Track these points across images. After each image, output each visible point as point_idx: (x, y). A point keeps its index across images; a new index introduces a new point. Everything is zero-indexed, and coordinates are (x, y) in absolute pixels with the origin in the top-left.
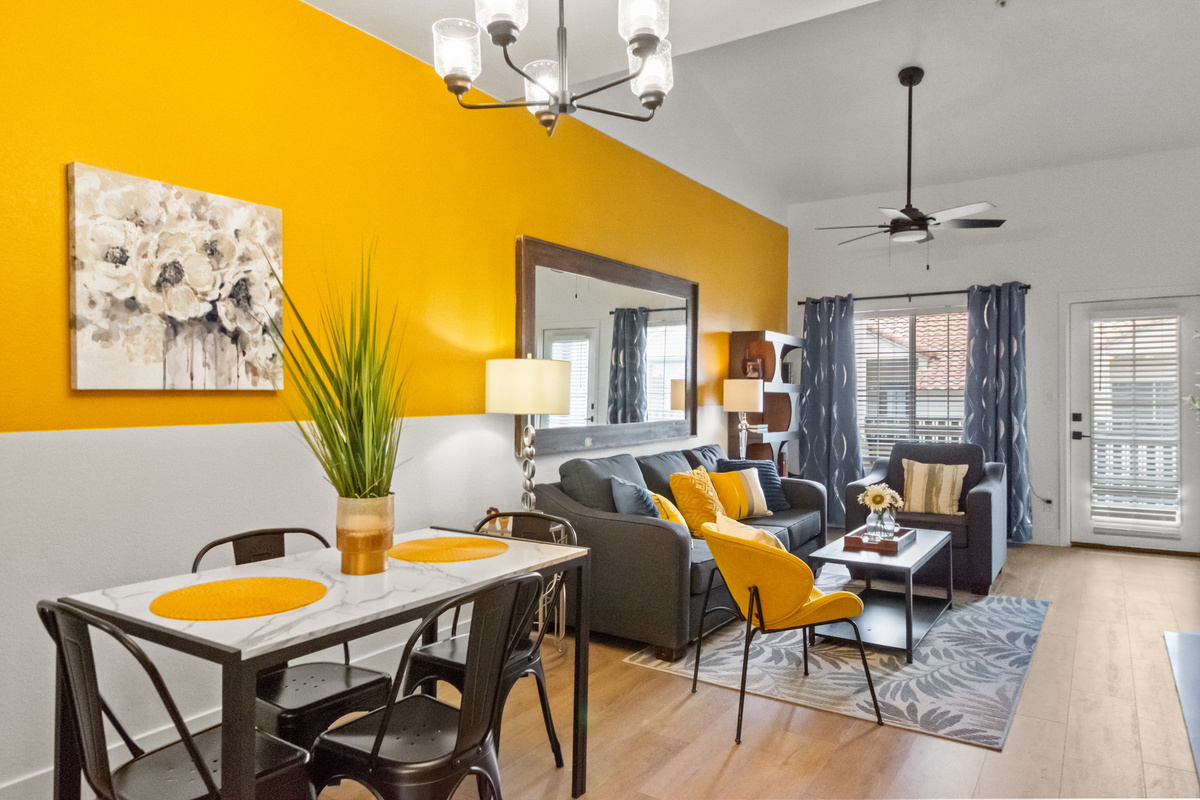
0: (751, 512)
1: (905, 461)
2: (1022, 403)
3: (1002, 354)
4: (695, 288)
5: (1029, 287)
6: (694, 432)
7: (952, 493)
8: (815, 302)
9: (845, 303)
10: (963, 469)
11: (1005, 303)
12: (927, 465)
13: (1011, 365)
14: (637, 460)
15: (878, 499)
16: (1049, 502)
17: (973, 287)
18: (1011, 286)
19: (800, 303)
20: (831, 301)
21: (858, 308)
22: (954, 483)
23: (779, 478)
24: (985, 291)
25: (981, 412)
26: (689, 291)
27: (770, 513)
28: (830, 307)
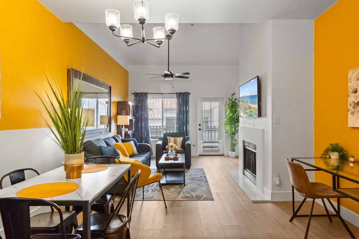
0: (133, 153)
1: (168, 137)
2: (189, 121)
3: (184, 110)
4: (110, 88)
5: (190, 93)
6: (110, 131)
7: (180, 145)
8: (137, 93)
9: (145, 94)
10: (182, 138)
11: (185, 97)
12: (173, 138)
13: (187, 112)
14: (104, 139)
15: (172, 147)
16: (194, 146)
17: (178, 92)
18: (187, 93)
19: (132, 94)
20: (142, 93)
21: (149, 96)
22: (180, 142)
23: (138, 144)
24: (180, 94)
25: (180, 124)
26: (109, 89)
27: (138, 153)
28: (141, 95)
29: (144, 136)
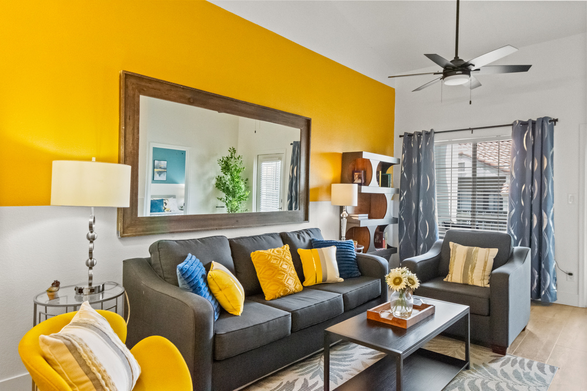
0: (325, 279)
1: (451, 244)
2: (550, 202)
3: (535, 168)
4: (308, 122)
5: (557, 120)
6: (306, 219)
7: (484, 270)
8: (410, 135)
9: (429, 135)
10: (494, 252)
11: (538, 132)
12: (466, 248)
13: (543, 175)
14: (229, 239)
15: (398, 281)
16: (571, 274)
17: (515, 122)
18: (543, 120)
19: (401, 136)
20: (420, 134)
21: (437, 140)
22: (486, 263)
23: (356, 254)
24: (524, 124)
25: (520, 209)
26: (303, 123)
27: (342, 280)
28: (419, 138)
29: (422, 235)
